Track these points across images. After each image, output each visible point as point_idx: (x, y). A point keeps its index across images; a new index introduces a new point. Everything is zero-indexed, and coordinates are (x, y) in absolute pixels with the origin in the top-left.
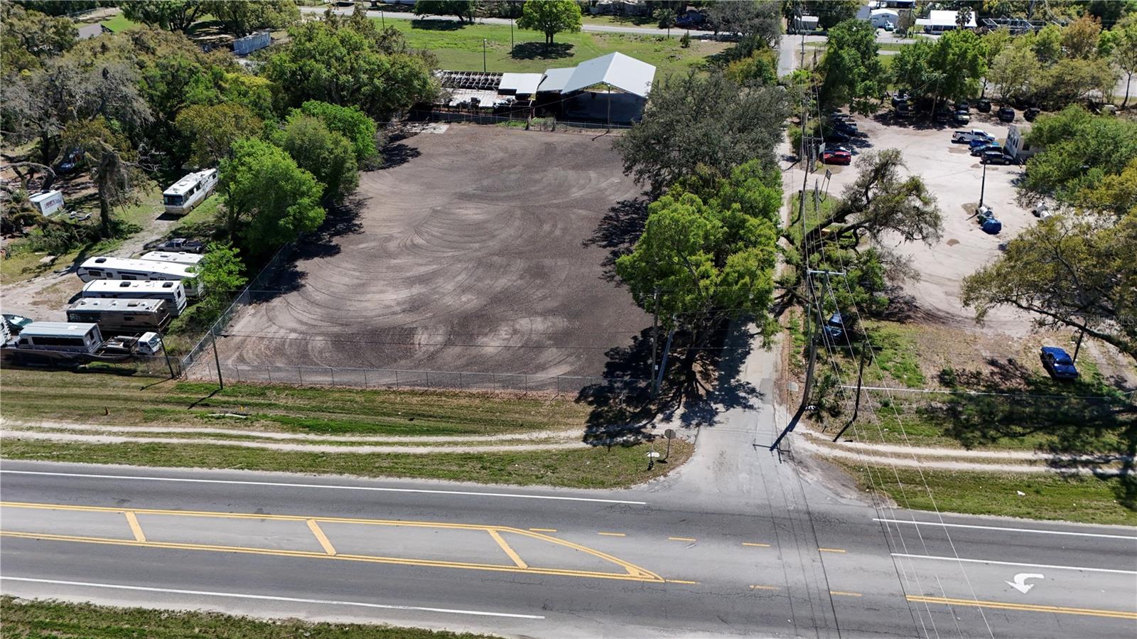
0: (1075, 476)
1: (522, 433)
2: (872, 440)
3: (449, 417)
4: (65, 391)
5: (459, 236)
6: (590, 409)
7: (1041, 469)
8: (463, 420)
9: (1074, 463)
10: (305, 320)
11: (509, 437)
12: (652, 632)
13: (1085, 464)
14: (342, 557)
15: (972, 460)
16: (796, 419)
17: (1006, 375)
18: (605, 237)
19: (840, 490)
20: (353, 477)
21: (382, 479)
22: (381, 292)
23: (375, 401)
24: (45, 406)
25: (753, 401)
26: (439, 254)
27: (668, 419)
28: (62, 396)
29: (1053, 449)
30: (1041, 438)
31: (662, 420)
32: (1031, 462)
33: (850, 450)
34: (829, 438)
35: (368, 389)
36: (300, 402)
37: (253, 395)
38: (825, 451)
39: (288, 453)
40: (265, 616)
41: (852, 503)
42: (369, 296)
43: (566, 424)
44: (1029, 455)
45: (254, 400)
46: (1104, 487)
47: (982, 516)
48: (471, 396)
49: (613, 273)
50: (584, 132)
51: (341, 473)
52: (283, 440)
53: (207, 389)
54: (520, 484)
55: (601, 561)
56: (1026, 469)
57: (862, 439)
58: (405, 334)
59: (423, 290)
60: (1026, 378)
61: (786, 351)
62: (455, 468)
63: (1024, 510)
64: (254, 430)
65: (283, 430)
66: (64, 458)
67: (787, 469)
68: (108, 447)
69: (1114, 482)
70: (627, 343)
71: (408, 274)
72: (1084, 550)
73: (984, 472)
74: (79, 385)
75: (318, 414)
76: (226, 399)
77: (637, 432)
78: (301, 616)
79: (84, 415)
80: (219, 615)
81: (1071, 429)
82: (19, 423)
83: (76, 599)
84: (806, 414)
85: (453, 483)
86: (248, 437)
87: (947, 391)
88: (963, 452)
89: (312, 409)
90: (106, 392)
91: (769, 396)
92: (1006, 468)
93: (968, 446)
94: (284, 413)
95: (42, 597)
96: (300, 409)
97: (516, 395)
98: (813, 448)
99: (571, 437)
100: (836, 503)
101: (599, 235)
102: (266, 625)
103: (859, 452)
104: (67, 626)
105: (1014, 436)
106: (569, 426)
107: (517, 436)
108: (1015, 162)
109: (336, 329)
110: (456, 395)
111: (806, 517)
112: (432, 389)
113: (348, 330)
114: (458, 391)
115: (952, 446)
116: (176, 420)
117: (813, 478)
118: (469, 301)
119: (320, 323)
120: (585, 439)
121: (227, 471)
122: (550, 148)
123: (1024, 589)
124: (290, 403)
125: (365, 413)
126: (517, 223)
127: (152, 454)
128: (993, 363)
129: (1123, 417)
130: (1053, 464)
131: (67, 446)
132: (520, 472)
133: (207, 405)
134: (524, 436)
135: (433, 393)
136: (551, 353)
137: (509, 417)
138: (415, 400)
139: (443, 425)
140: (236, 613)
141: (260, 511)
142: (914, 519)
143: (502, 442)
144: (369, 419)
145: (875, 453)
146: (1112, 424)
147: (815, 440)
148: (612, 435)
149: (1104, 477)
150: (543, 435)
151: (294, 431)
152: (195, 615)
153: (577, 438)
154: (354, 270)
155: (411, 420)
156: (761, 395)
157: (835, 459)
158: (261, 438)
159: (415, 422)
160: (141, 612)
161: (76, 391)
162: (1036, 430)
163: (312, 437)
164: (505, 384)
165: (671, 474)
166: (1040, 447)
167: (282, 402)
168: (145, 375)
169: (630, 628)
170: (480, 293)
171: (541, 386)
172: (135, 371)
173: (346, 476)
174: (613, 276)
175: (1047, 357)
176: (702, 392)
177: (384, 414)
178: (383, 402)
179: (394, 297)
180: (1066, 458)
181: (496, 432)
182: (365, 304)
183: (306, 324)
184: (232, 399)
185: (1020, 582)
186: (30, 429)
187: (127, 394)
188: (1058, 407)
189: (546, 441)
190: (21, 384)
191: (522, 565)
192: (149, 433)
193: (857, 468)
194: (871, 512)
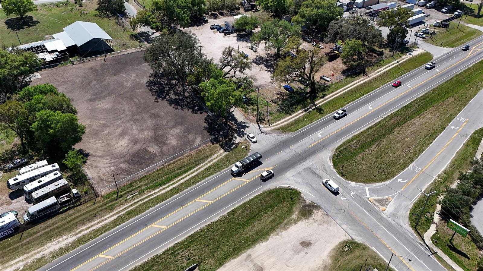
0: (310, 112)
1: (210, 158)
2: (275, 122)
3: (189, 164)
4: (69, 219)
5: (112, 115)
6: (218, 144)
7: (304, 113)
8: (193, 163)
9: (308, 109)
10: (108, 162)
11: (208, 160)
12: (281, 177)
13: (310, 108)
14: (213, 201)
15: (294, 117)
16: (258, 125)
17: (283, 96)
18: (159, 96)
19: (281, 135)
20: (191, 187)
21: (198, 184)
22: (117, 143)
23: (165, 171)
24: (71, 226)
25: (247, 125)
26: (116, 124)
27: (236, 138)
28: (71, 221)
29: (303, 108)
30: (299, 107)
31: (235, 139)
32: (302, 112)
33: (274, 126)
34: (268, 126)
35: (158, 169)
36: (146, 182)
37: (130, 187)
38: (270, 129)
39: (166, 193)
40: (215, 220)
41: (284, 137)
42: (116, 146)
43: (217, 151)
44: (300, 111)
45: (132, 189)
46: (315, 111)
47: (305, 127)
48: (186, 157)
49: (176, 107)
50: (97, 59)
51: (187, 188)
52: (158, 191)
53: (113, 194)
54: (227, 167)
55: (260, 171)
56: (302, 114)
57: (273, 123)
58: (145, 151)
59: (129, 137)
60: (286, 94)
61: (240, 110)
62: (209, 173)
63: (309, 122)
64: (147, 194)
65: (155, 190)
66: (109, 229)
67: (268, 135)
68: (115, 220)
69: (316, 110)
70: (205, 125)
71: (117, 134)
72: (322, 124)
73: (297, 119)
74: (71, 215)
75: (155, 182)
76: (123, 193)
77: (233, 144)
78: (222, 215)
79: (90, 219)
80: (206, 226)
81: (302, 102)
82: (73, 233)
83: (172, 244)
84: (259, 123)
85: (213, 175)
86: (149, 196)
87: (276, 105)
88: (291, 117)
89: (151, 181)
90: (83, 212)
91: (248, 122)
92: (300, 116)
93: (291, 115)
94: (145, 187)
95: (164, 250)
96: (149, 183)
97: (197, 150)
98: (267, 129)
99: (221, 153)
100: (283, 138)
101: (155, 97)
102: (218, 221)
103: (276, 125)
104: (178, 249)
105: (295, 108)
106: (218, 151)
107: (210, 159)
108: (232, 33)
109: (122, 160)
110: (183, 158)
111: (281, 143)
112: (175, 160)
113: (128, 158)
114: (182, 157)
115: (288, 116)
116: (121, 204)
117: (274, 135)
118: (148, 134)
119: (115, 161)
120: (225, 151)
121: (159, 205)
122: (93, 70)
123: (321, 136)
124: (143, 183)
125: (167, 175)
126: (124, 102)
127: (131, 214)
128: (278, 94)
129: (307, 96)
130: (305, 111)
131: (103, 227)
132: (223, 165)
133: (121, 197)
134: (212, 158)
135: (177, 161)
136: (191, 137)
137: (203, 156)
138: (175, 164)
139: (190, 166)
140: (209, 223)
141: (182, 206)
142: (297, 133)
143: (209, 162)
144: (170, 175)
145: (278, 124)
146: (307, 98)
147: (266, 127)
148: (230, 147)
149: (314, 109)
150: (215, 156)
151: (158, 188)
152: (201, 229)
153: (223, 152)
154: (97, 141)
155: (181, 169)
156: (247, 123)
157: (274, 129)
158: (153, 194)
159: (182, 169)
160: (189, 236)
161: (72, 217)
162: (297, 105)
163: (164, 187)
164: (191, 150)
165: (251, 148)
166: (301, 109)
167: (141, 184)
168: (86, 202)
169: (277, 178)
170: (147, 129)
171: (200, 146)
172: (81, 203)
173: (189, 188)
174: (177, 108)
175: (285, 88)
176: (235, 128)
177: (172, 172)
178: (168, 170)
179: (124, 143)
180: (306, 109)
181: (204, 161)
182: (118, 149)
183: (110, 163)
184: (125, 192)
185: (319, 135)
186: (80, 232)
187: (92, 208)
188: (296, 99)
189: (218, 157)
190: (49, 226)
191: (248, 181)
192: (120, 211)
193: (278, 129)
194: (289, 136)
